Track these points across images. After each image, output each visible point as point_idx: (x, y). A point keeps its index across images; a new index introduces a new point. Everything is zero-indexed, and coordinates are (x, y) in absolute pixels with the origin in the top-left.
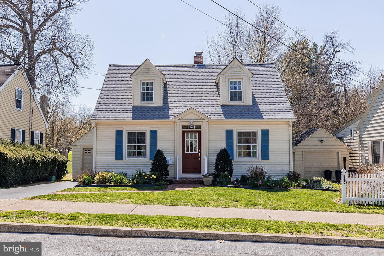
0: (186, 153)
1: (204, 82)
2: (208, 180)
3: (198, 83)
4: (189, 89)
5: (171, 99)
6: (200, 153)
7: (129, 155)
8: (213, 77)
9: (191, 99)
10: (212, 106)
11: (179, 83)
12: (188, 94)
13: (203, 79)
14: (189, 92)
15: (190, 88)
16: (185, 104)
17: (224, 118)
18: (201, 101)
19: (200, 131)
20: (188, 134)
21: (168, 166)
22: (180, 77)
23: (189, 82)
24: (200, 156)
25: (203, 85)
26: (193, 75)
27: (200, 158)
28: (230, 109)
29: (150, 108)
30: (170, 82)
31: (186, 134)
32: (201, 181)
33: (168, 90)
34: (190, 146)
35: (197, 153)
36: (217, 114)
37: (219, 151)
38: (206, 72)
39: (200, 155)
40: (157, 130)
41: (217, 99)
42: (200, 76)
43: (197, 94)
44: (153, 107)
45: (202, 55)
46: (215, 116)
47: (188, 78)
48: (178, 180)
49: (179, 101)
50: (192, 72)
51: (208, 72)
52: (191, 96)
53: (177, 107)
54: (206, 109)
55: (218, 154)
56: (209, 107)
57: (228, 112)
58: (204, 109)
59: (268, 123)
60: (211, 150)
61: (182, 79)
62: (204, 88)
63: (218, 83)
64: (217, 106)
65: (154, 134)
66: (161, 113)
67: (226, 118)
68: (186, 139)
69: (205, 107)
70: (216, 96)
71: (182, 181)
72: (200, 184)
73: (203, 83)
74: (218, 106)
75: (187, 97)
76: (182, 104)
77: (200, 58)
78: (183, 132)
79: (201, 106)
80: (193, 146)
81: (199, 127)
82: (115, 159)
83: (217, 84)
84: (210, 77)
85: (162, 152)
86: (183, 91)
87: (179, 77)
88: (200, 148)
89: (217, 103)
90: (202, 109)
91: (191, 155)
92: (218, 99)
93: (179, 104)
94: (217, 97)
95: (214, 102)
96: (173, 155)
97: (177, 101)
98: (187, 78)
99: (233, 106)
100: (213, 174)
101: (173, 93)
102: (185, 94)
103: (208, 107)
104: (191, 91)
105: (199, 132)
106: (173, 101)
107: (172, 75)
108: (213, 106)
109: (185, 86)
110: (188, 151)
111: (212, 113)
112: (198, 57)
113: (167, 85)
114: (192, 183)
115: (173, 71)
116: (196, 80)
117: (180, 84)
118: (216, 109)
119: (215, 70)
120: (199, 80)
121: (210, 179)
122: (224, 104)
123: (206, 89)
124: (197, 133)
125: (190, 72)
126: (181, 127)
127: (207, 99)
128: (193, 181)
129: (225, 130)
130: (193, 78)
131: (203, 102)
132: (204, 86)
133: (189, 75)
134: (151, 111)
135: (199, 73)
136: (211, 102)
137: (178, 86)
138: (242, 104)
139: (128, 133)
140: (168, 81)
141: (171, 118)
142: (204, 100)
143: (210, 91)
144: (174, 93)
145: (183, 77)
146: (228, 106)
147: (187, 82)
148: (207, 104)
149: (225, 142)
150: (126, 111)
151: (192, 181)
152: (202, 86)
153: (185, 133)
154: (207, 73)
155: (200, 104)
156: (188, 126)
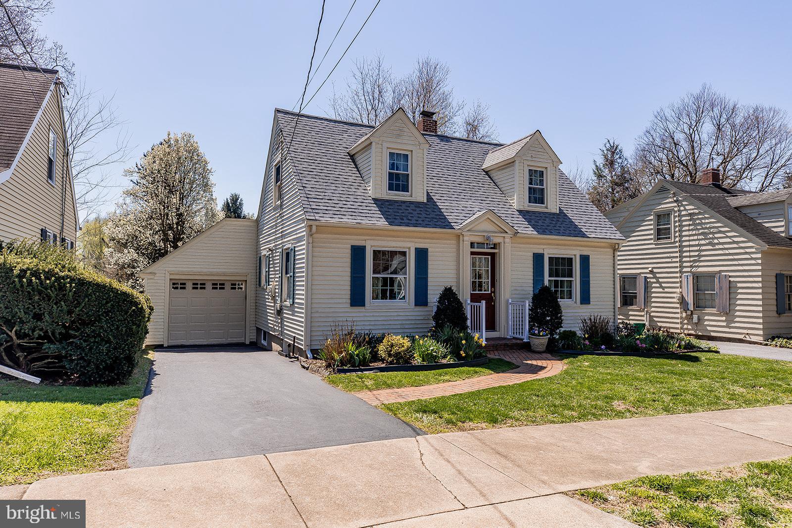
0: (471, 292)
1: (464, 166)
4: (449, 176)
6: (493, 292)
7: (375, 297)
8: (473, 160)
9: (464, 194)
10: (503, 209)
12: (454, 185)
13: (460, 161)
14: (454, 182)
15: (449, 174)
16: (461, 202)
17: (536, 232)
18: (482, 199)
23: (442, 163)
27: (494, 301)
28: (533, 217)
31: (477, 257)
34: (477, 280)
35: (490, 292)
36: (521, 225)
38: (456, 149)
39: (495, 297)
40: (427, 249)
41: (503, 198)
42: (452, 154)
44: (411, 203)
45: (435, 117)
47: (435, 155)
48: (486, 344)
49: (447, 195)
51: (459, 150)
52: (461, 188)
53: (452, 208)
56: (502, 212)
57: (533, 222)
59: (582, 243)
62: (472, 177)
64: (511, 210)
65: (422, 255)
66: (432, 216)
67: (538, 233)
68: (472, 267)
73: (464, 168)
74: (513, 210)
75: (457, 191)
76: (456, 202)
77: (432, 123)
78: (473, 255)
80: (483, 280)
81: (495, 246)
82: (349, 304)
84: (469, 160)
88: (493, 284)
89: (507, 205)
91: (480, 297)
92: (505, 198)
93: (452, 202)
94: (501, 195)
95: (504, 204)
102: (449, 184)
105: (493, 255)
106: (438, 195)
108: (505, 209)
109: (440, 171)
112: (429, 120)
116: (450, 162)
118: (514, 216)
120: (455, 162)
122: (521, 208)
123: (476, 180)
124: (490, 257)
126: (469, 245)
127: (488, 197)
129: (532, 254)
130: (442, 156)
131: (487, 202)
132: (469, 174)
134: (412, 211)
135: (448, 150)
136: (498, 203)
138: (546, 210)
139: (374, 251)
141: (455, 226)
142: (485, 199)
143: (483, 183)
144: (430, 180)
146: (527, 212)
147: (439, 163)
148: (494, 205)
149: (532, 274)
150: (367, 206)
152: (467, 174)
155: (484, 205)
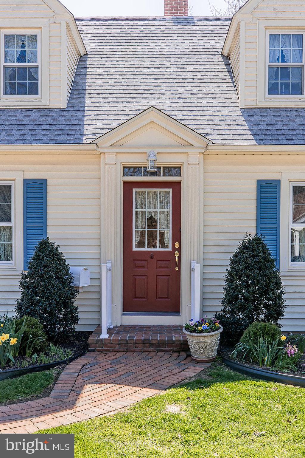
0: (134, 249)
1: (190, 53)
2: (204, 344)
3: (175, 56)
4: (149, 68)
5: (93, 92)
6: (179, 250)
8: (214, 44)
9: (152, 92)
10: (214, 109)
11: (122, 56)
12: (144, 80)
13: (188, 47)
14: (148, 77)
15: (150, 66)
16: (135, 104)
17: (254, 142)
18: (183, 96)
19: (179, 183)
20: (142, 192)
21: (74, 291)
22: (124, 41)
23: (149, 53)
24: (177, 260)
25: (188, 60)
26: (161, 38)
27: (179, 264)
28: (269, 118)
29: (28, 113)
30: (97, 53)
31: (136, 192)
32: (181, 344)
33: (88, 70)
34: (146, 230)
35: (170, 249)
36: (231, 132)
37: (241, 245)
38: (194, 32)
39: (179, 257)
40: (45, 180)
41: (228, 92)
42: (180, 40)
43: (171, 81)
44: (39, 110)
46: (226, 137)
47: (147, 44)
48: (105, 339)
49: (117, 96)
50: (157, 32)
51: (200, 32)
52: (153, 84)
53: (109, 113)
54: (198, 118)
55: (236, 255)
56: (207, 113)
57: (263, 126)
58: (192, 118)
60: (211, 243)
61: (130, 47)
62: (191, 66)
63: (228, 57)
64: (230, 109)
65: (36, 190)
66: (58, 127)
67: (260, 142)
68: (137, 208)
69: (194, 113)
70: (224, 84)
71: (119, 344)
72: (175, 352)
73: (188, 56)
74: (234, 109)
75: (142, 88)
76: (125, 104)
78: (128, 187)
79: (182, 109)
80: (158, 230)
81: (176, 170)
83: (227, 59)
84: (207, 44)
85: (57, 248)
86: (131, 73)
87: (123, 43)
88: (177, 236)
89: (228, 103)
90: (186, 118)
91: (152, 257)
92: (232, 92)
93: (117, 104)
94: (228, 88)
95: (222, 100)
96: (96, 256)
97: (111, 96)
98: (143, 44)
99: (276, 110)
100: (219, 318)
101: (102, 77)
102: (137, 80)
103: (202, 113)
104: (154, 73)
105: (177, 187)
106: (101, 96)
107: (102, 38)
108: (218, 109)
109: (137, 63)
110: (141, 244)
111: (217, 127)
113: (88, 59)
114: (151, 349)
115: (107, 30)
116: (167, 50)
117: (124, 56)
118: (227, 118)
119: (218, 29)
120: (176, 50)
121: (209, 340)
122: (251, 104)
123: (195, 70)
124: (171, 189)
125: (151, 32)
126: (120, 171)
127: (199, 92)
128: (154, 342)
129: (255, 183)
130: (160, 44)
131: (188, 100)
132: (190, 63)
133: (149, 38)
134: (29, 121)
135: (177, 35)
136: (211, 100)
137: (117, 63)
140: (92, 50)
141: (87, 139)
142: (190, 96)
143: (207, 74)
144: (105, 76)
145: (133, 43)
146: (263, 110)
147: (145, 53)
148: (199, 105)
149: (254, 217)
151: (151, 345)
152: (185, 63)
153: (134, 190)
154: (199, 35)
155: (179, 104)
156: (141, 167)
